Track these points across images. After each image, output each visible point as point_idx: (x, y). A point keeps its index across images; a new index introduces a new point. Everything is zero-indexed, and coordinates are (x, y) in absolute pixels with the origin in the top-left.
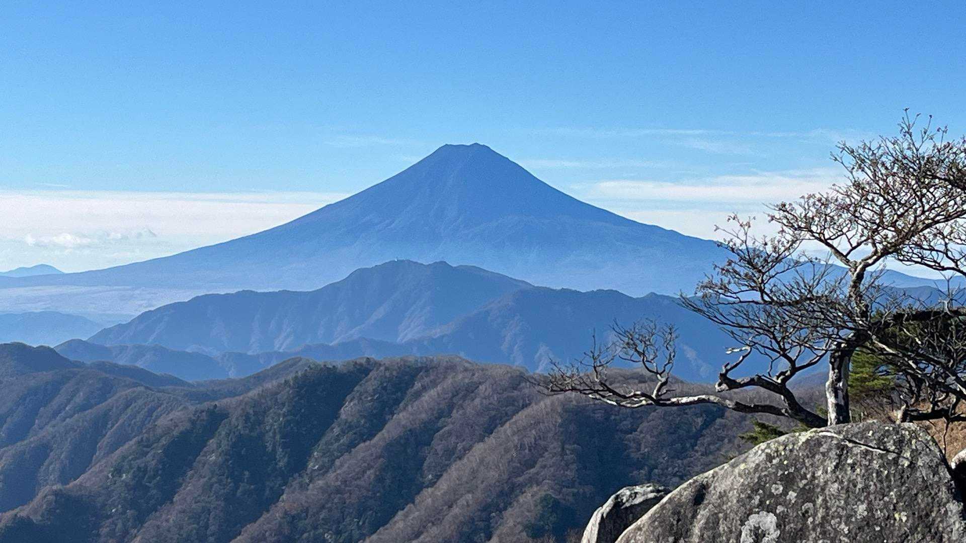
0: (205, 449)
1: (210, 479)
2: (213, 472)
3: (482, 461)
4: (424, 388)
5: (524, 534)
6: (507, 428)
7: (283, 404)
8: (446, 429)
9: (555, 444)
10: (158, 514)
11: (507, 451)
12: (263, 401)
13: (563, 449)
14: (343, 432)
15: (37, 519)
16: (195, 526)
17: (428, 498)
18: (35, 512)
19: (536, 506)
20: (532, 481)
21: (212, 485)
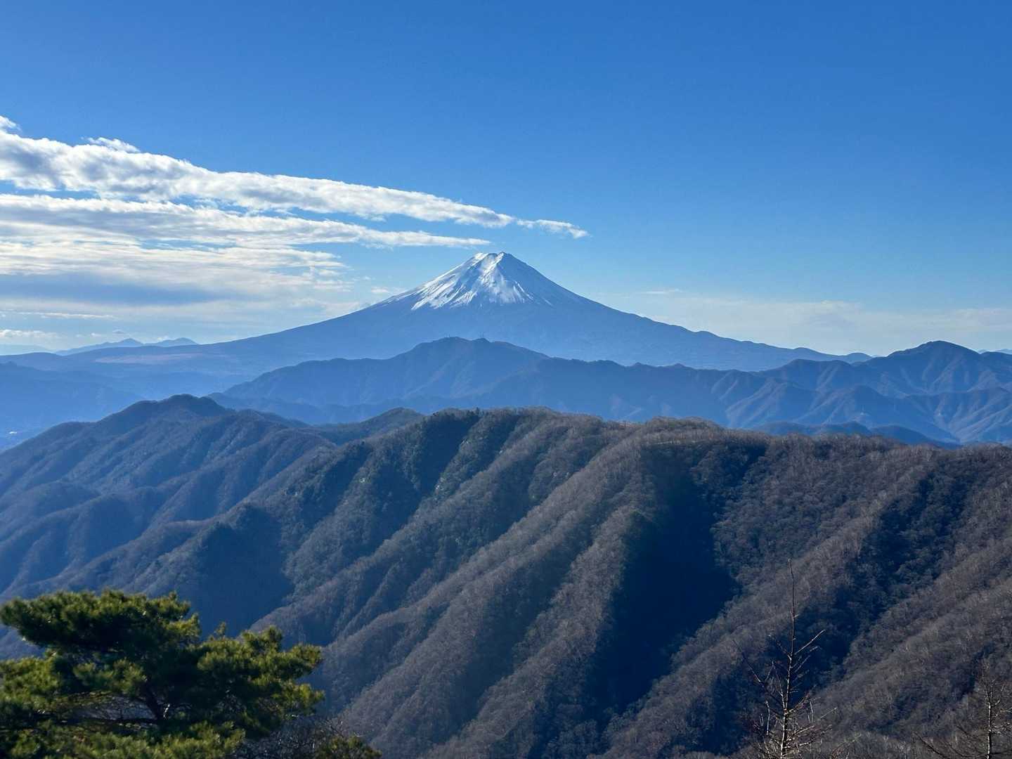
0: (357, 475)
1: (363, 497)
2: (365, 492)
3: (580, 485)
4: (523, 432)
5: (620, 541)
6: (597, 461)
7: (415, 443)
8: (545, 461)
9: (638, 474)
10: (323, 523)
11: (600, 479)
12: (399, 439)
13: (643, 479)
14: (462, 463)
15: (233, 525)
16: (352, 531)
17: (537, 515)
18: (231, 519)
19: (626, 520)
20: (622, 501)
21: (364, 502)
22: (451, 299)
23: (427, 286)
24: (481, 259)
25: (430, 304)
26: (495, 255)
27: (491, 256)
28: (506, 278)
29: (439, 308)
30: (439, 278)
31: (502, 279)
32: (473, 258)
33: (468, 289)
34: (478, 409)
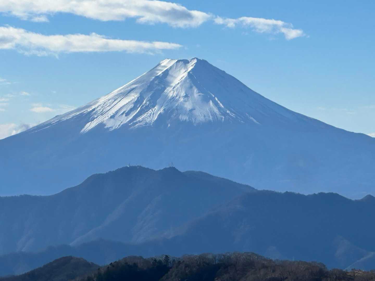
22: (131, 117)
23: (102, 100)
24: (169, 66)
25: (105, 125)
26: (186, 62)
27: (181, 63)
28: (200, 90)
29: (115, 130)
30: (115, 92)
31: (195, 90)
32: (159, 65)
33: (153, 104)
34: (167, 257)
